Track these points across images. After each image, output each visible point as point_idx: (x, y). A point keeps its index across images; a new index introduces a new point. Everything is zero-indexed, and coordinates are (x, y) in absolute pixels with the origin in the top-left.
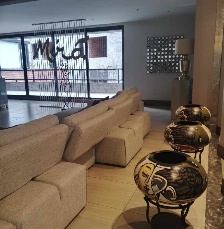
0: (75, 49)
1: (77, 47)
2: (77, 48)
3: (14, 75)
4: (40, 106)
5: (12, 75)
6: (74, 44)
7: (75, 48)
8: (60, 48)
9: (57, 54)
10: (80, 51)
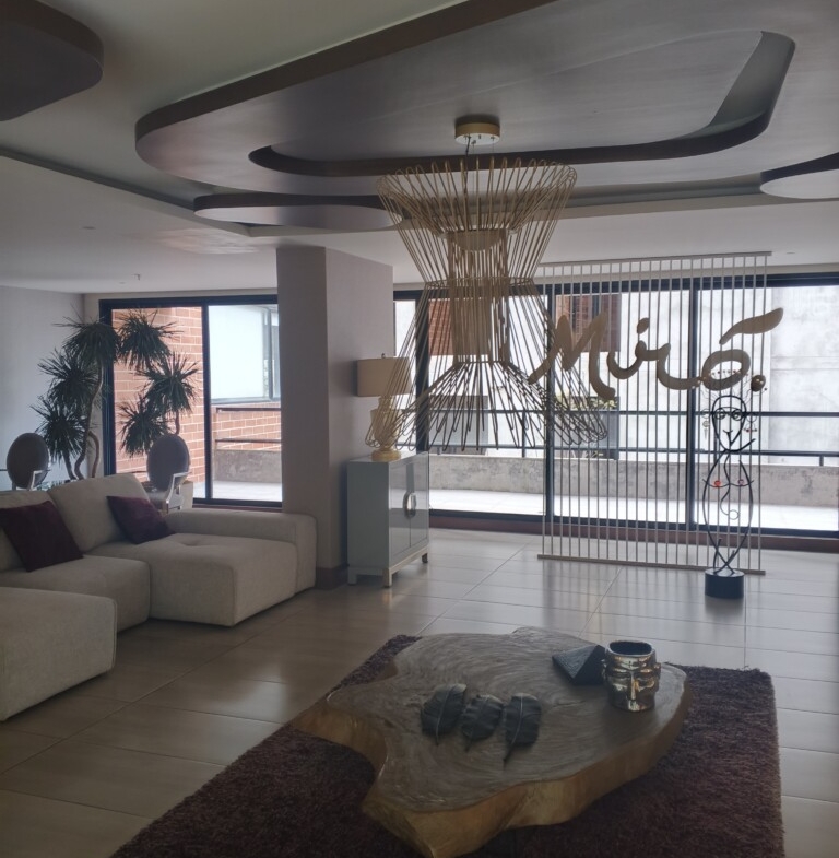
0: (716, 353)
1: (726, 347)
2: (729, 348)
3: (253, 423)
4: (540, 557)
5: (249, 423)
6: (717, 337)
7: (716, 348)
8: (653, 347)
9: (637, 370)
10: (741, 361)
